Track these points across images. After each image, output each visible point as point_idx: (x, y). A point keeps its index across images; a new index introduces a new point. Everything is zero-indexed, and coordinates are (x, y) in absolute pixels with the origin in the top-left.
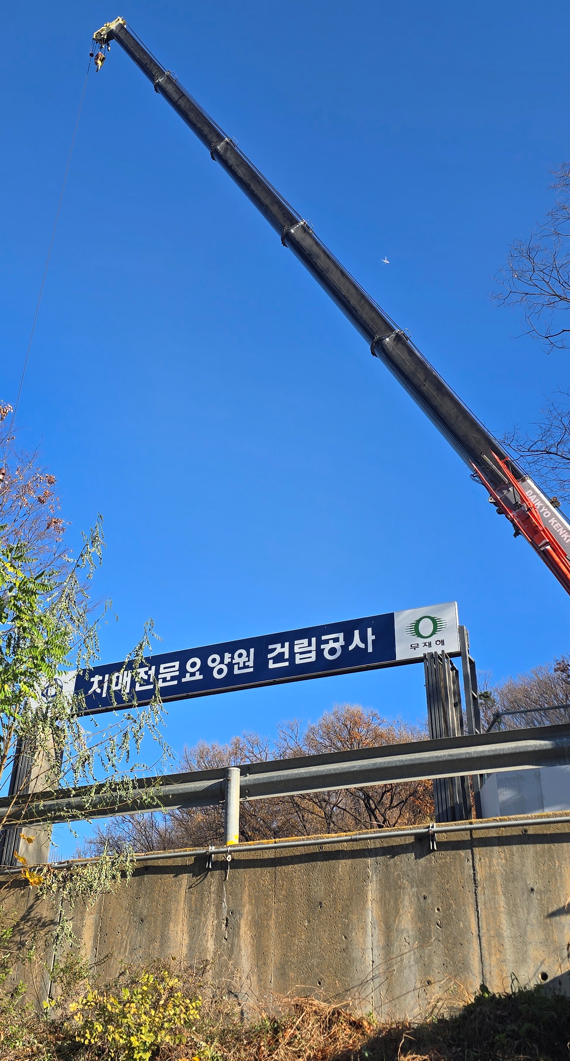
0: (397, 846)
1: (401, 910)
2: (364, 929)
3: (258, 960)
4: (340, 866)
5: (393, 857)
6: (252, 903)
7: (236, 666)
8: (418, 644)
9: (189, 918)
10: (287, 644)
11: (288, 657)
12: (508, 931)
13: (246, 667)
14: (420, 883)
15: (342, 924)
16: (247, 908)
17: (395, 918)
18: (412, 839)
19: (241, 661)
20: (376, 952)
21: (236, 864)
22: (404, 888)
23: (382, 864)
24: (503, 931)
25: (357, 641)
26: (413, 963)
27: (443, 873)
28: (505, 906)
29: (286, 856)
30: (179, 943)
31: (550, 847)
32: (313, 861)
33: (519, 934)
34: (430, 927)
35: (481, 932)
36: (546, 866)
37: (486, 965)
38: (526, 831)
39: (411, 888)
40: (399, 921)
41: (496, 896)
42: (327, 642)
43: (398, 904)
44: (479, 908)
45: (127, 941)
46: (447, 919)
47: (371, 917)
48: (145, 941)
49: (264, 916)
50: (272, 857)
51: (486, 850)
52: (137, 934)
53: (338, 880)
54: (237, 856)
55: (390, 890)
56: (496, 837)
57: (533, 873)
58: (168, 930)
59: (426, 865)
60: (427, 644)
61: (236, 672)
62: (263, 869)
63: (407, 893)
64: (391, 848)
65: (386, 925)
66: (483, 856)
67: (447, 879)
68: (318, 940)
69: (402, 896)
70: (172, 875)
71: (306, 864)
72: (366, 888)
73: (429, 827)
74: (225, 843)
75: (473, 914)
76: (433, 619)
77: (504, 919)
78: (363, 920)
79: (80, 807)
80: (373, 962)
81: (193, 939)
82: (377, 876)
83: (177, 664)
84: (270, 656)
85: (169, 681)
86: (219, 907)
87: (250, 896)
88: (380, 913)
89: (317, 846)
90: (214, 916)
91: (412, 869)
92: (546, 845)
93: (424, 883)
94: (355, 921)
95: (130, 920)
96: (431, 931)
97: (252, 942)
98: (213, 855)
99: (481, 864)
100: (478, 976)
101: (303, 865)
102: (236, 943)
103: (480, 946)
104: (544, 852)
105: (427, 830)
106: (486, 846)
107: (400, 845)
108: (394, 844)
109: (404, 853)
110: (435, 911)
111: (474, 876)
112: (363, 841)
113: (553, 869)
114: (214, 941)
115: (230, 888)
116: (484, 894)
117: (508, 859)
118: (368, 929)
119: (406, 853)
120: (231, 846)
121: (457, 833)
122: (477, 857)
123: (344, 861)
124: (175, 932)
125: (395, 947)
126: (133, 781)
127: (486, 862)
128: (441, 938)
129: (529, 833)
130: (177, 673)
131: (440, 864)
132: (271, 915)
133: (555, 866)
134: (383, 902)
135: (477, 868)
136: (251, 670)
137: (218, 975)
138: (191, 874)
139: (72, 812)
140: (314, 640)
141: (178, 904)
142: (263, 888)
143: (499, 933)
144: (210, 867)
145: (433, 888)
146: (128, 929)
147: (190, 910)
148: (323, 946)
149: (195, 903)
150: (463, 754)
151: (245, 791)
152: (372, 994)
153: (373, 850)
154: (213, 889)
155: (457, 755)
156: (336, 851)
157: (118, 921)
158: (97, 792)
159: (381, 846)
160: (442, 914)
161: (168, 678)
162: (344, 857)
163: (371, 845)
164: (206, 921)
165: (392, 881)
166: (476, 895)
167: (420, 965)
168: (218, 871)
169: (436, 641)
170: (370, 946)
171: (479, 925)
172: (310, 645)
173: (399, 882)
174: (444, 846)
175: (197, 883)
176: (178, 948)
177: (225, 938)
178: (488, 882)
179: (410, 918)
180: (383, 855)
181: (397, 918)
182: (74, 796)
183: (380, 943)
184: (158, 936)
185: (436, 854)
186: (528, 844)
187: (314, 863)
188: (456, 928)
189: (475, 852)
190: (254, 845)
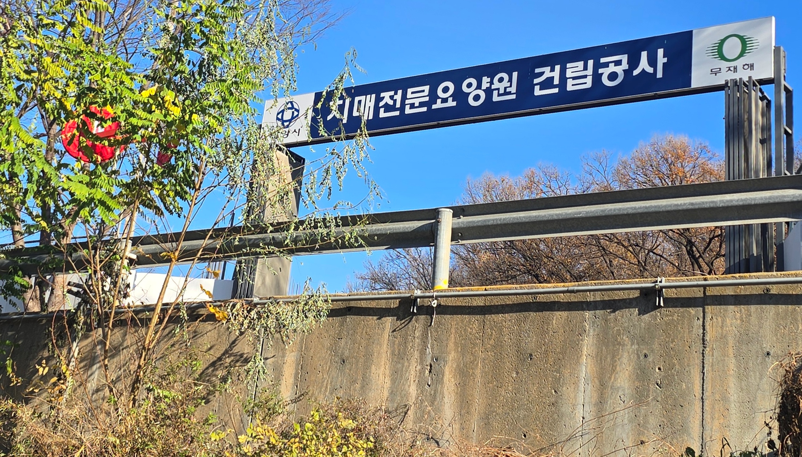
0: (619, 300)
1: (618, 367)
2: (576, 384)
3: (461, 408)
4: (555, 318)
5: (614, 311)
6: (458, 351)
7: (495, 93)
8: (720, 69)
9: (392, 361)
10: (558, 68)
11: (558, 83)
12: (735, 395)
13: (506, 93)
14: (642, 340)
15: (553, 378)
16: (452, 356)
17: (611, 375)
18: (637, 294)
19: (502, 86)
20: (587, 408)
21: (443, 310)
22: (624, 345)
23: (601, 318)
24: (729, 395)
25: (644, 64)
26: (626, 421)
27: (669, 331)
28: (735, 369)
29: (497, 304)
30: (380, 386)
31: (795, 309)
32: (525, 311)
33: (748, 399)
34: (649, 386)
35: (705, 395)
36: (787, 329)
37: (707, 429)
38: (768, 290)
39: (632, 345)
40: (615, 378)
41: (726, 358)
42: (606, 65)
43: (616, 361)
44: (705, 370)
45: (328, 381)
46: (668, 379)
47: (584, 373)
48: (346, 382)
49: (470, 364)
50: (482, 304)
51: (720, 309)
52: (338, 374)
53: (551, 333)
54: (443, 302)
55: (607, 346)
56: (732, 295)
57: (771, 336)
58: (370, 372)
59: (650, 322)
60: (732, 69)
61: (496, 98)
62: (471, 316)
63: (625, 350)
64: (613, 302)
65: (600, 382)
66: (716, 315)
67: (672, 337)
68: (526, 393)
69: (620, 352)
70: (375, 318)
71: (518, 314)
72: (581, 342)
73: (657, 282)
74: (433, 289)
75: (698, 376)
76: (741, 38)
77: (732, 384)
78: (576, 376)
79: (279, 244)
80: (583, 418)
81: (395, 383)
82: (594, 330)
83: (427, 88)
84: (536, 81)
85: (417, 107)
86: (423, 353)
87: (456, 343)
88: (594, 369)
89: (530, 296)
90: (417, 362)
91: (634, 325)
92: (790, 306)
93: (646, 340)
94: (567, 375)
95: (331, 360)
96: (649, 391)
97: (456, 391)
98: (418, 300)
99: (712, 324)
100: (697, 439)
101: (514, 315)
102: (439, 390)
103: (703, 409)
104: (786, 314)
105: (653, 285)
106: (720, 304)
107: (623, 299)
108: (616, 298)
109: (626, 308)
110: (655, 370)
111: (704, 336)
112: (581, 293)
113: (795, 333)
114: (417, 386)
115: (434, 334)
116: (713, 355)
117: (744, 320)
118: (580, 384)
119: (629, 308)
120: (438, 291)
121: (689, 289)
122: (708, 316)
123: (560, 313)
124: (377, 375)
125: (608, 405)
126: (336, 218)
127: (718, 323)
128: (659, 399)
129: (772, 292)
130: (427, 99)
131: (666, 322)
132: (477, 364)
133: (798, 330)
134: (599, 358)
135: (708, 327)
136: (514, 97)
137: (419, 419)
138: (395, 318)
139: (269, 249)
140: (591, 63)
141: (380, 347)
142: (471, 336)
143: (725, 397)
144: (415, 311)
145: (656, 346)
146: (329, 369)
147: (393, 353)
148: (531, 398)
149: (398, 347)
150: (706, 203)
151: (457, 234)
152: (580, 450)
153: (593, 303)
154: (417, 334)
155: (699, 204)
156: (551, 302)
157: (319, 361)
158: (296, 229)
159: (602, 299)
160: (663, 374)
161: (417, 104)
162: (559, 309)
163: (590, 298)
164: (409, 366)
165: (610, 337)
166: (703, 356)
167: (634, 424)
168: (423, 316)
169: (744, 65)
170: (581, 402)
171: (703, 388)
172: (585, 68)
173: (619, 338)
174: (671, 302)
175: (401, 327)
176: (380, 391)
177: (428, 384)
178: (718, 343)
179: (627, 375)
180: (603, 308)
181: (614, 375)
182: (271, 232)
183: (593, 400)
184: (360, 378)
185: (663, 311)
186: (769, 304)
187: (526, 314)
188: (677, 390)
189: (706, 310)
190: (462, 291)
